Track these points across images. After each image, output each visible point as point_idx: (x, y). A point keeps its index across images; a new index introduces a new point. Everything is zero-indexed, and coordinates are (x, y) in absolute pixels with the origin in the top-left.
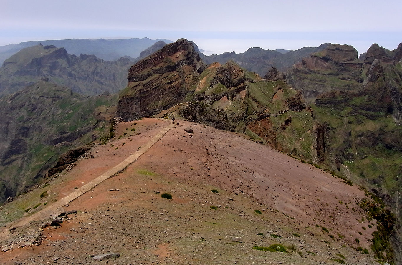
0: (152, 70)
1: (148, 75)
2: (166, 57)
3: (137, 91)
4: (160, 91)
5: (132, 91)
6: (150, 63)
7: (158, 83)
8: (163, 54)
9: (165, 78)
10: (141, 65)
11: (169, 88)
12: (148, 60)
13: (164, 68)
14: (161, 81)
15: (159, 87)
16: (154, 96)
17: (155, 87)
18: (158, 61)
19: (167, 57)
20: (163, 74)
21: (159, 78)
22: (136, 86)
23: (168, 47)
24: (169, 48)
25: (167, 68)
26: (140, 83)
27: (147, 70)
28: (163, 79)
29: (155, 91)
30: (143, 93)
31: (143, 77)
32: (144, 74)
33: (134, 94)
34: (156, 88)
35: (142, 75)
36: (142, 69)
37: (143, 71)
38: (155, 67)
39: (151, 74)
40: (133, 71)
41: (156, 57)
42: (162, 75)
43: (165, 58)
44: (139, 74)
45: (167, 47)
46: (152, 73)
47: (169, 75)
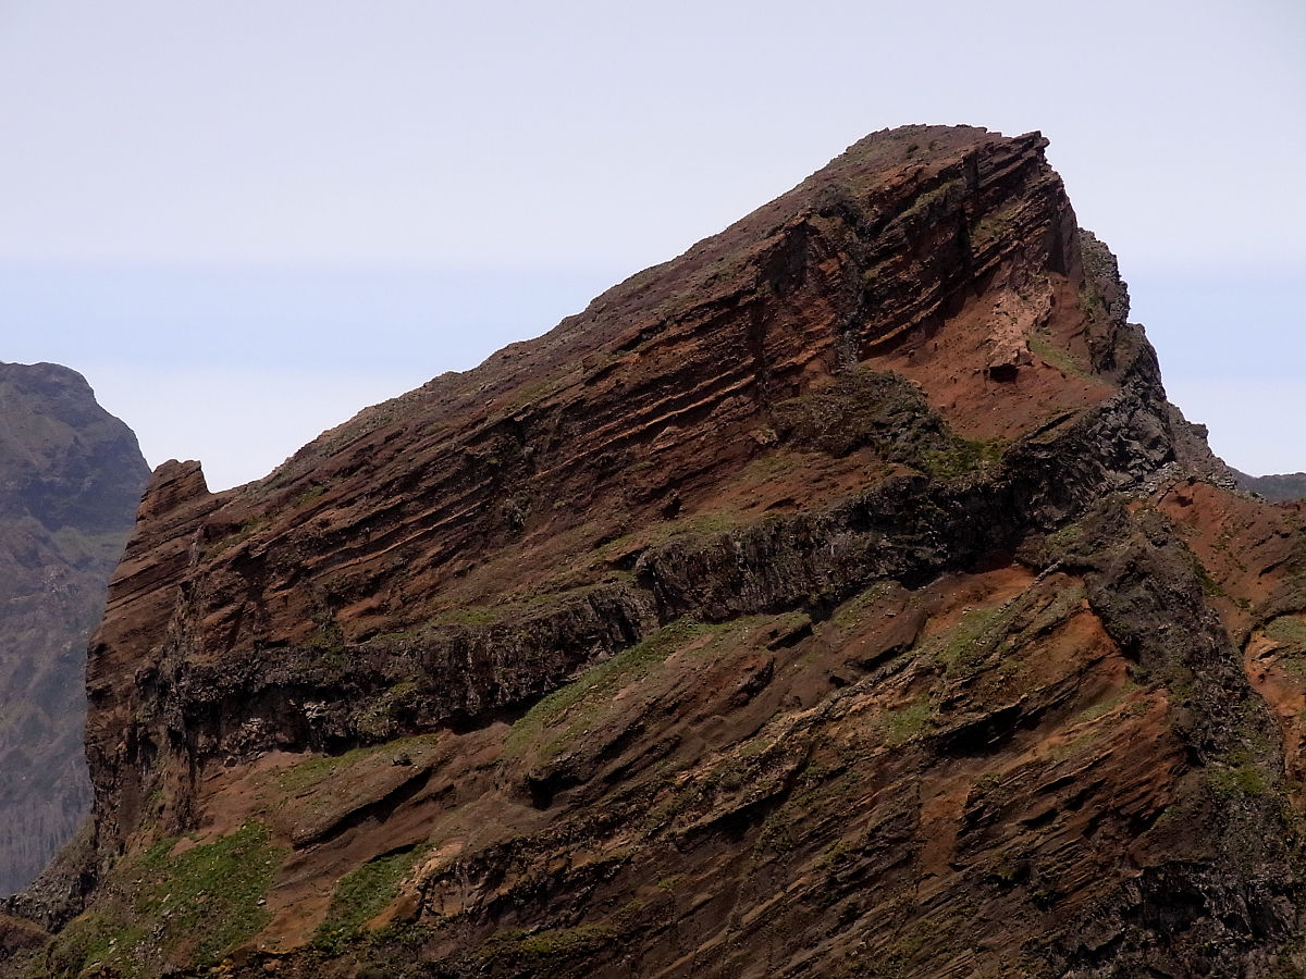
0: (625, 562)
1: (560, 644)
2: (834, 366)
3: (439, 876)
4: (808, 873)
5: (332, 888)
6: (570, 470)
7: (775, 756)
8: (788, 319)
9: (870, 666)
10: (430, 496)
11: (972, 820)
12: (543, 414)
13: (830, 526)
14: (819, 722)
15: (792, 810)
16: (718, 952)
17: (724, 805)
18: (707, 426)
19: (854, 366)
20: (823, 609)
21: (766, 677)
22: (381, 809)
23: (870, 217)
24: (876, 229)
25: (884, 524)
26: (444, 762)
27: (544, 563)
28: (838, 682)
29: (732, 868)
30: (541, 897)
31: (485, 665)
32: (498, 632)
33: (380, 923)
34: (734, 826)
35: (460, 648)
36: (439, 560)
37: (469, 586)
38: (671, 513)
39: (621, 629)
40: (275, 590)
41: (687, 376)
42: (805, 631)
43: (825, 380)
44: (392, 628)
45: (851, 219)
46: (639, 602)
47: (921, 624)
